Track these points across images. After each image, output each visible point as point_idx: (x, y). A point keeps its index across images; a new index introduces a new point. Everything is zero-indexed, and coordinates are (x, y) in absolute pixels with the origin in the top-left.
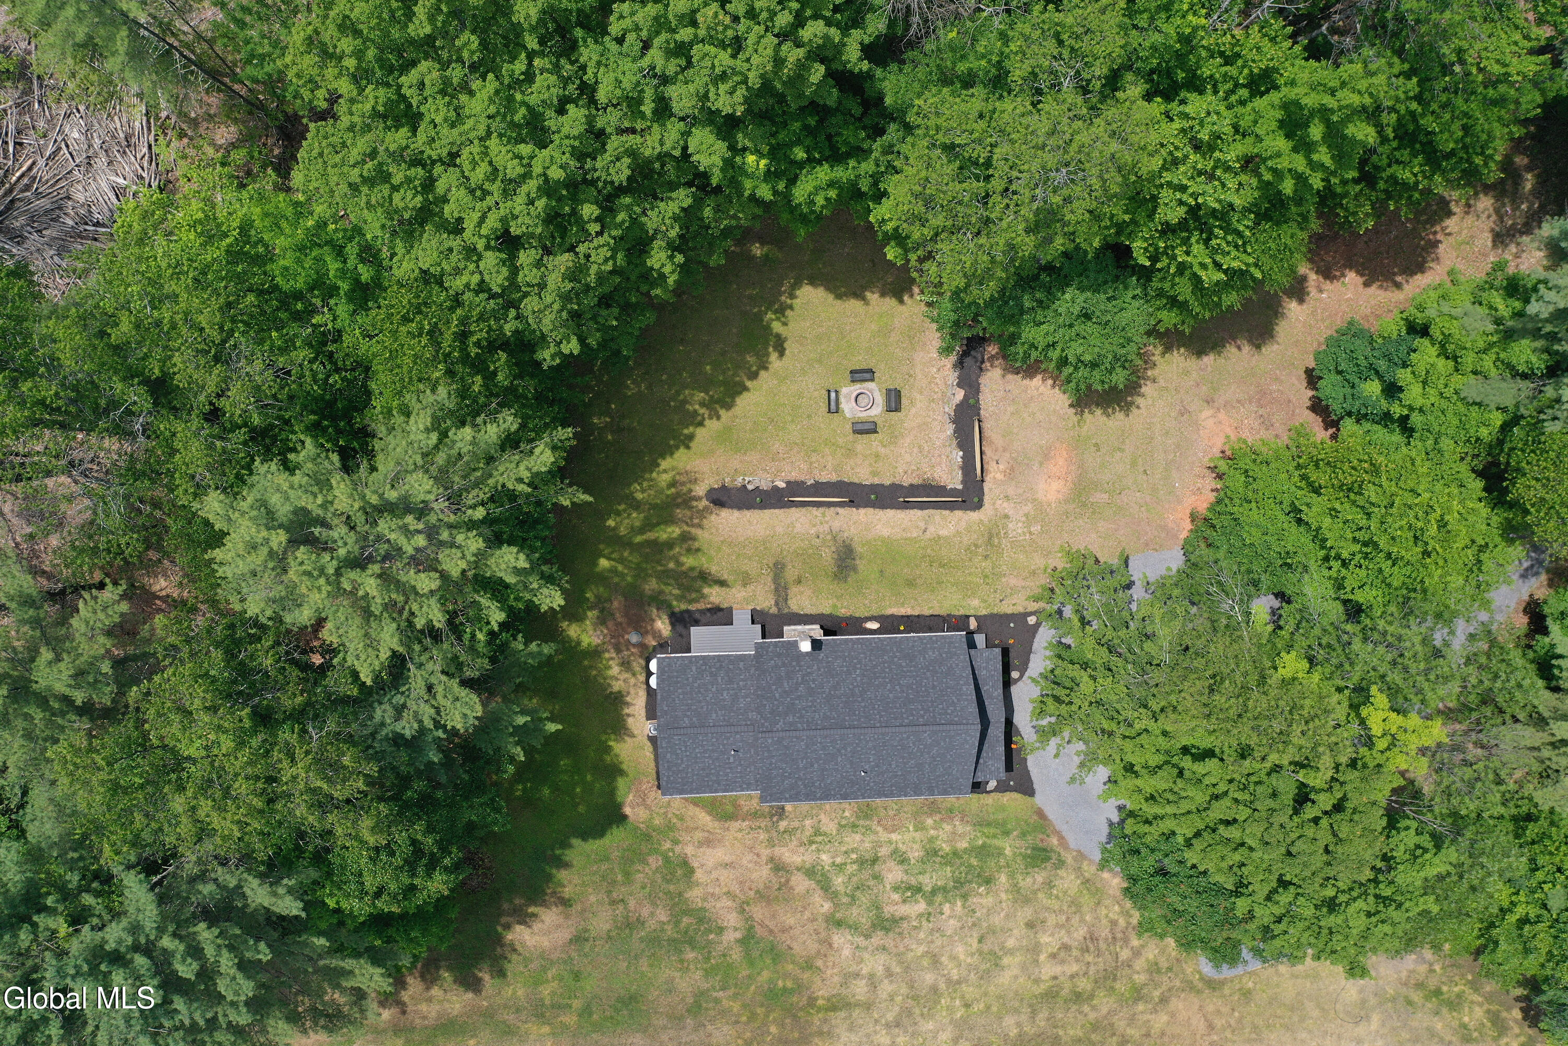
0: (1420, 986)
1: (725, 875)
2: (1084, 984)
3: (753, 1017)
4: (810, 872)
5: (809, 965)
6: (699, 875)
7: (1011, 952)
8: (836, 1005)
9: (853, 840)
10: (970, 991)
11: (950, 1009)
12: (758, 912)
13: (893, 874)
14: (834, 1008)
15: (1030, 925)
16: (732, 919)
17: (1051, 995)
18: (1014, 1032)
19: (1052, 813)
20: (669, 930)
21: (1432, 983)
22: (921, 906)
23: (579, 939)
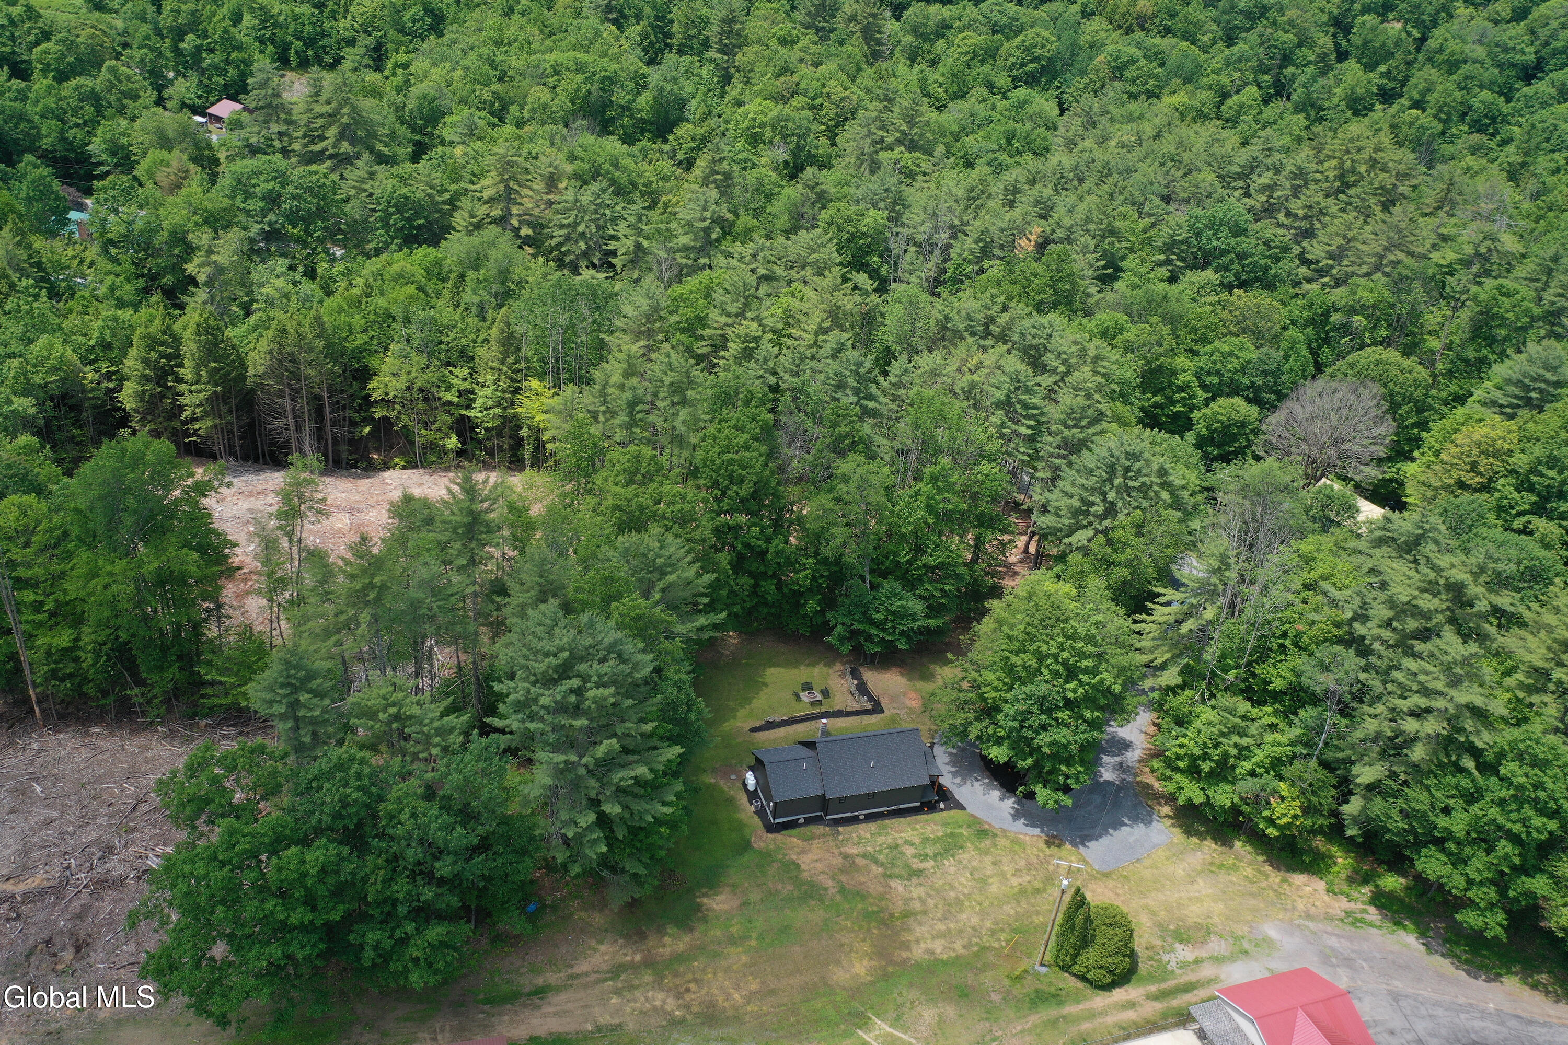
0: (1212, 864)
1: (819, 866)
2: (1038, 884)
3: (861, 927)
4: (864, 856)
5: (882, 897)
6: (803, 866)
7: (990, 877)
8: (907, 914)
9: (881, 839)
10: (979, 898)
11: (972, 907)
12: (844, 878)
13: (910, 851)
14: (905, 916)
15: (994, 863)
16: (830, 883)
17: (1023, 892)
18: (1012, 912)
19: (979, 814)
20: (796, 893)
21: (1217, 862)
22: (932, 863)
23: (745, 904)
